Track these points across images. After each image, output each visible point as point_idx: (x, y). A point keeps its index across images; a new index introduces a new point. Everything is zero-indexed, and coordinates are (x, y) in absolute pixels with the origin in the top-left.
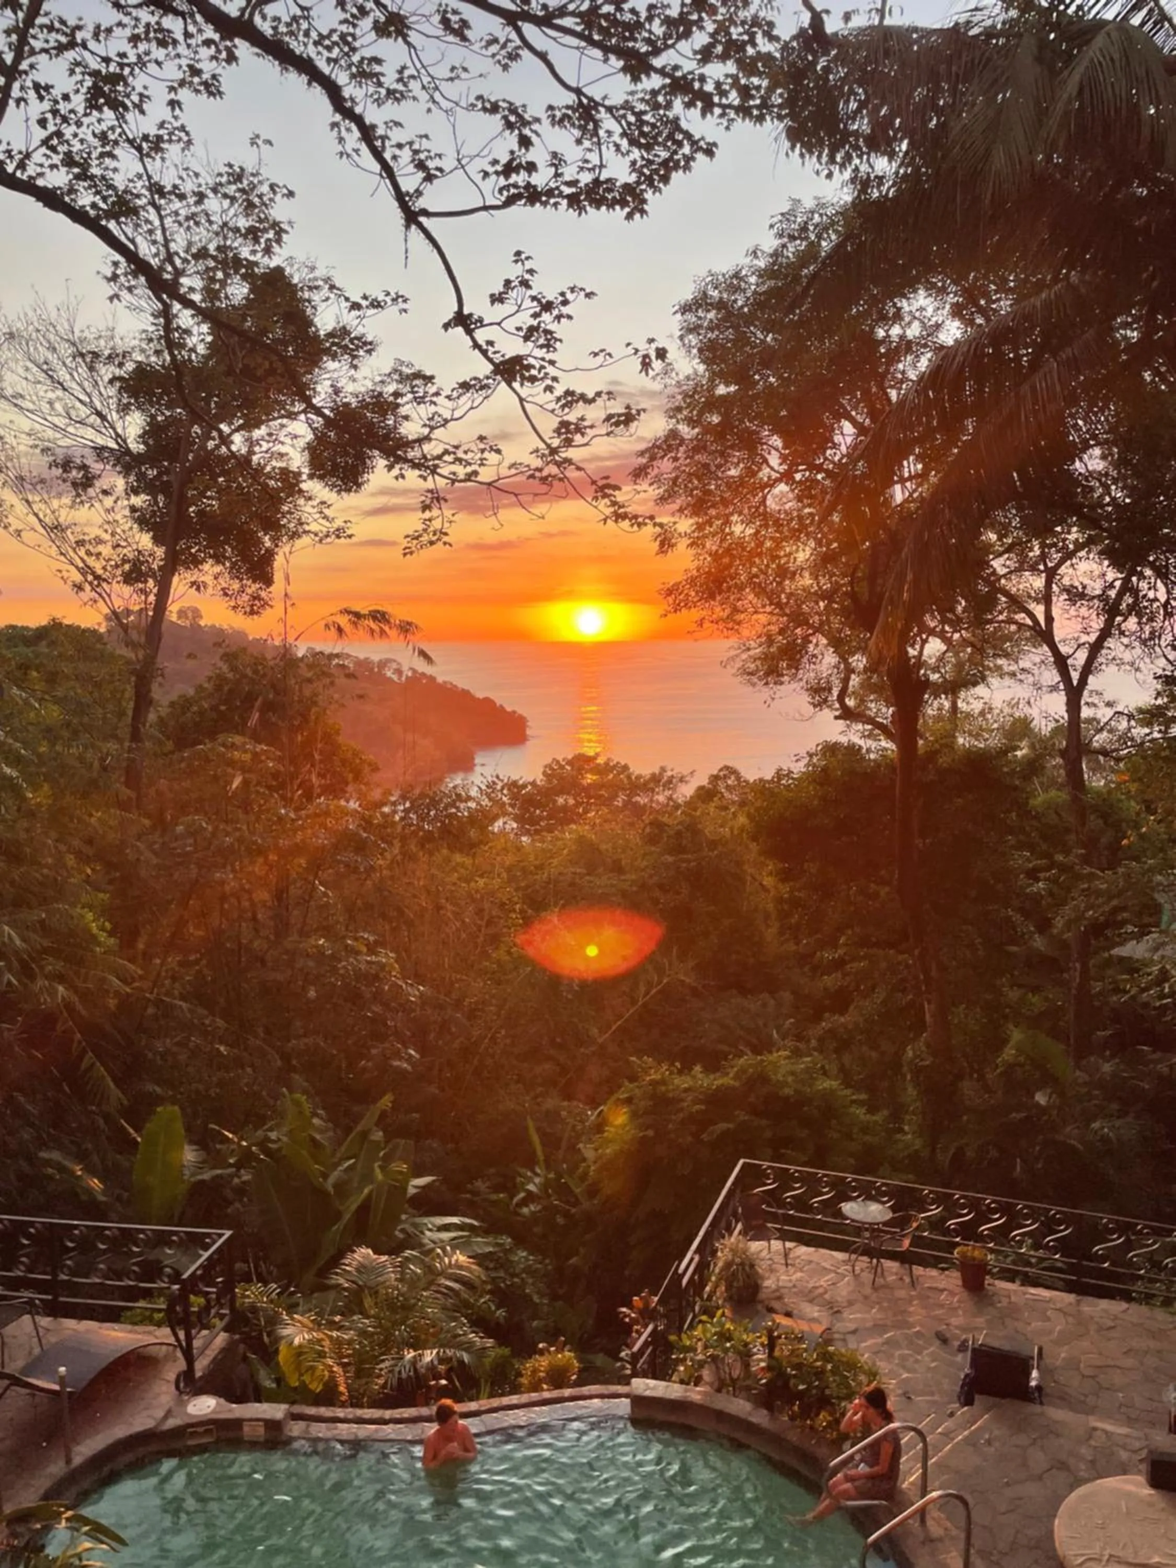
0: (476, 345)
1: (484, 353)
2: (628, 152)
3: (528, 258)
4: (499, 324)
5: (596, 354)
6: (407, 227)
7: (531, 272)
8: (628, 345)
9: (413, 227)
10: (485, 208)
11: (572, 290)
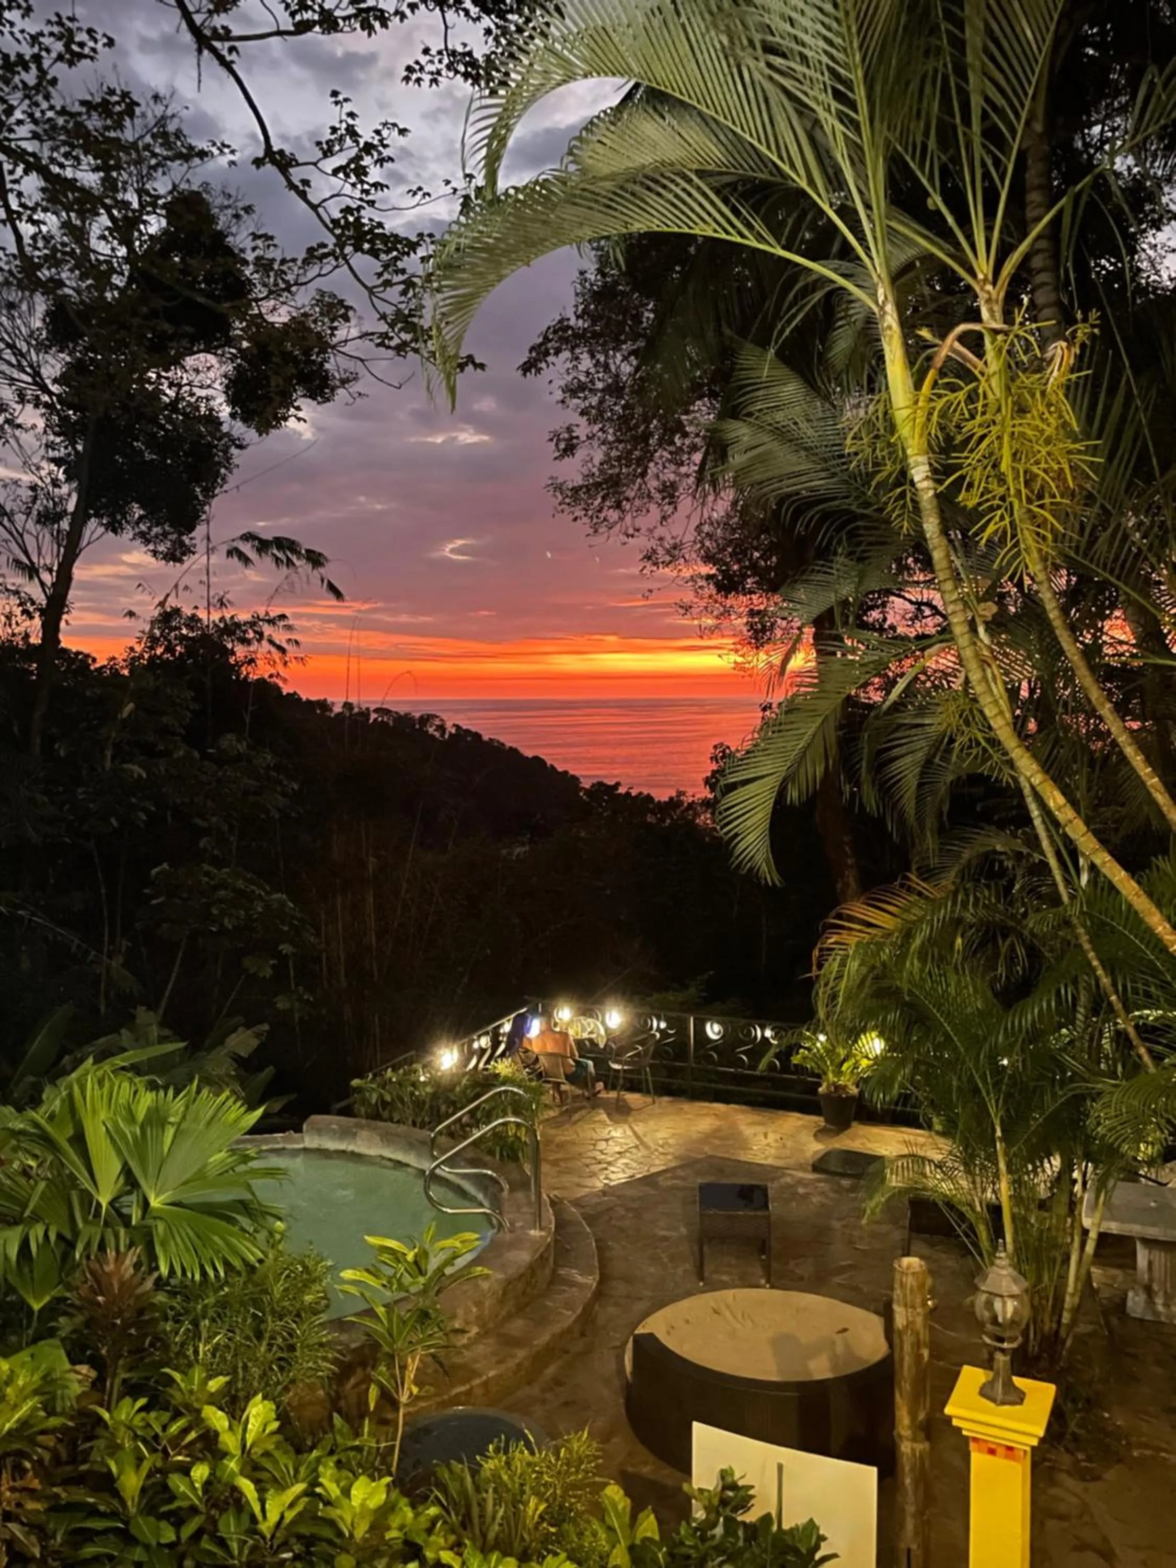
0: (292, 186)
1: (303, 195)
2: (479, 19)
3: (346, 100)
4: (315, 164)
5: (415, 194)
6: (200, 51)
7: (351, 115)
8: (448, 182)
9: (206, 52)
10: (279, 33)
11: (385, 124)
